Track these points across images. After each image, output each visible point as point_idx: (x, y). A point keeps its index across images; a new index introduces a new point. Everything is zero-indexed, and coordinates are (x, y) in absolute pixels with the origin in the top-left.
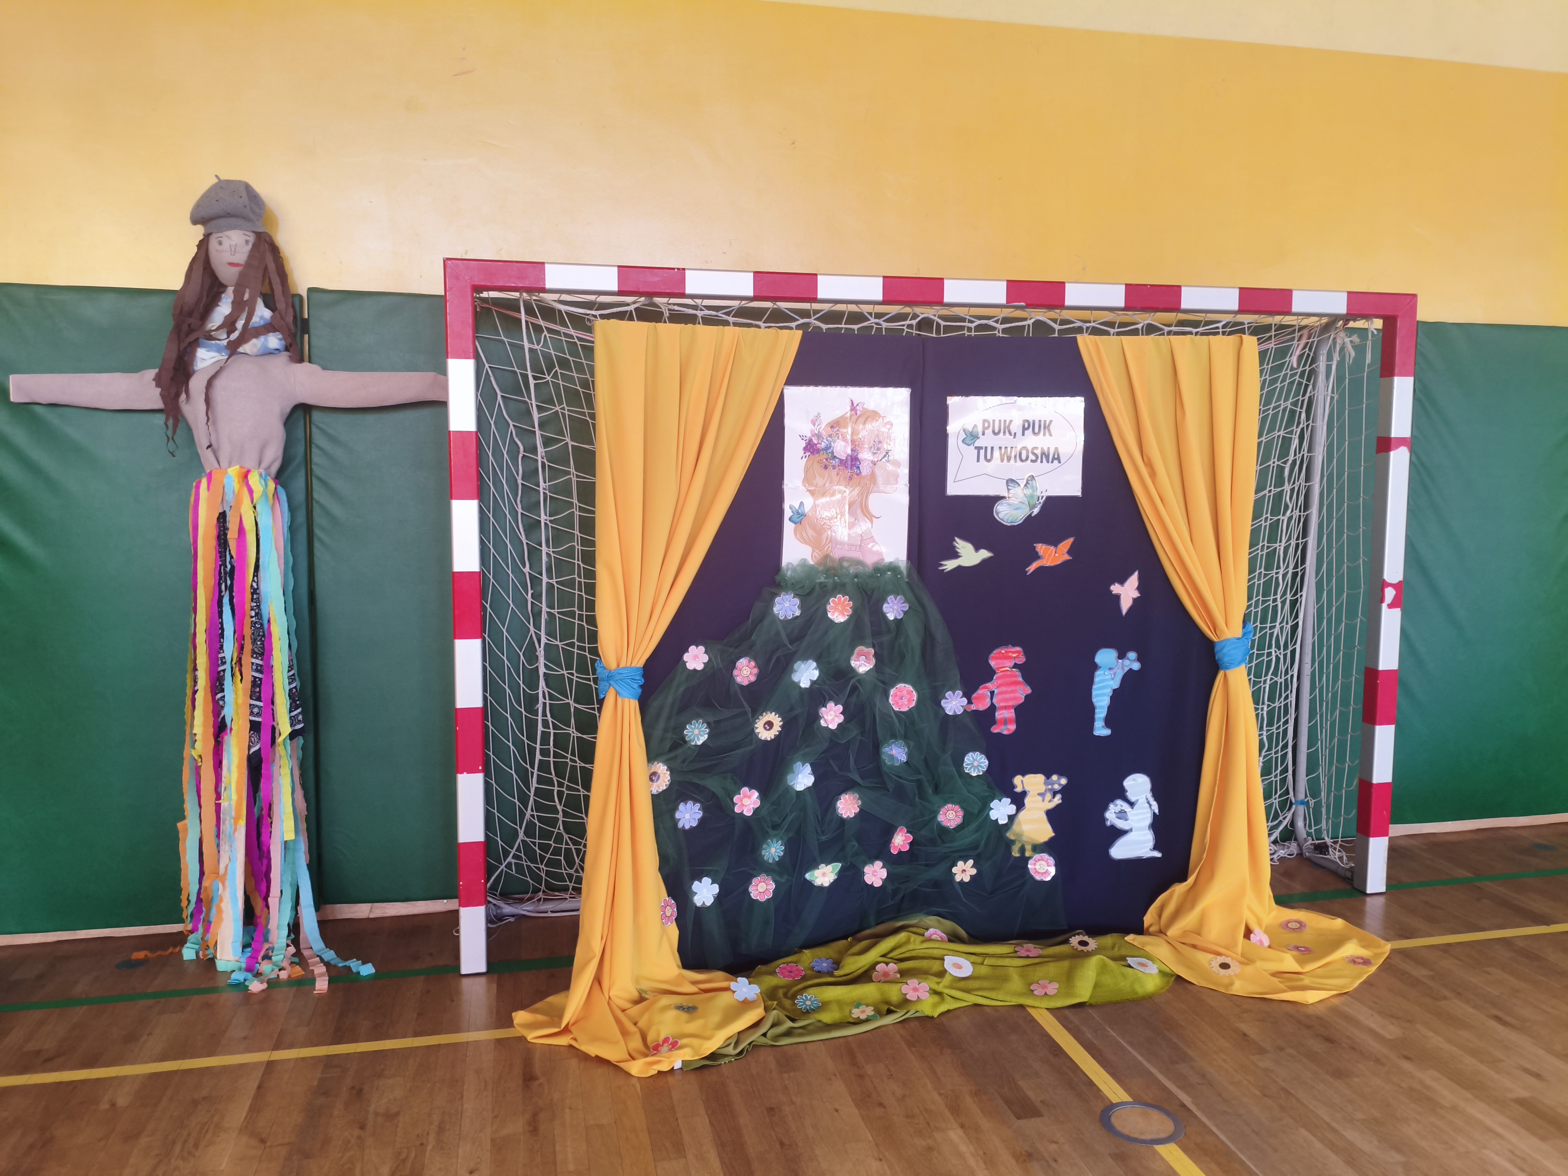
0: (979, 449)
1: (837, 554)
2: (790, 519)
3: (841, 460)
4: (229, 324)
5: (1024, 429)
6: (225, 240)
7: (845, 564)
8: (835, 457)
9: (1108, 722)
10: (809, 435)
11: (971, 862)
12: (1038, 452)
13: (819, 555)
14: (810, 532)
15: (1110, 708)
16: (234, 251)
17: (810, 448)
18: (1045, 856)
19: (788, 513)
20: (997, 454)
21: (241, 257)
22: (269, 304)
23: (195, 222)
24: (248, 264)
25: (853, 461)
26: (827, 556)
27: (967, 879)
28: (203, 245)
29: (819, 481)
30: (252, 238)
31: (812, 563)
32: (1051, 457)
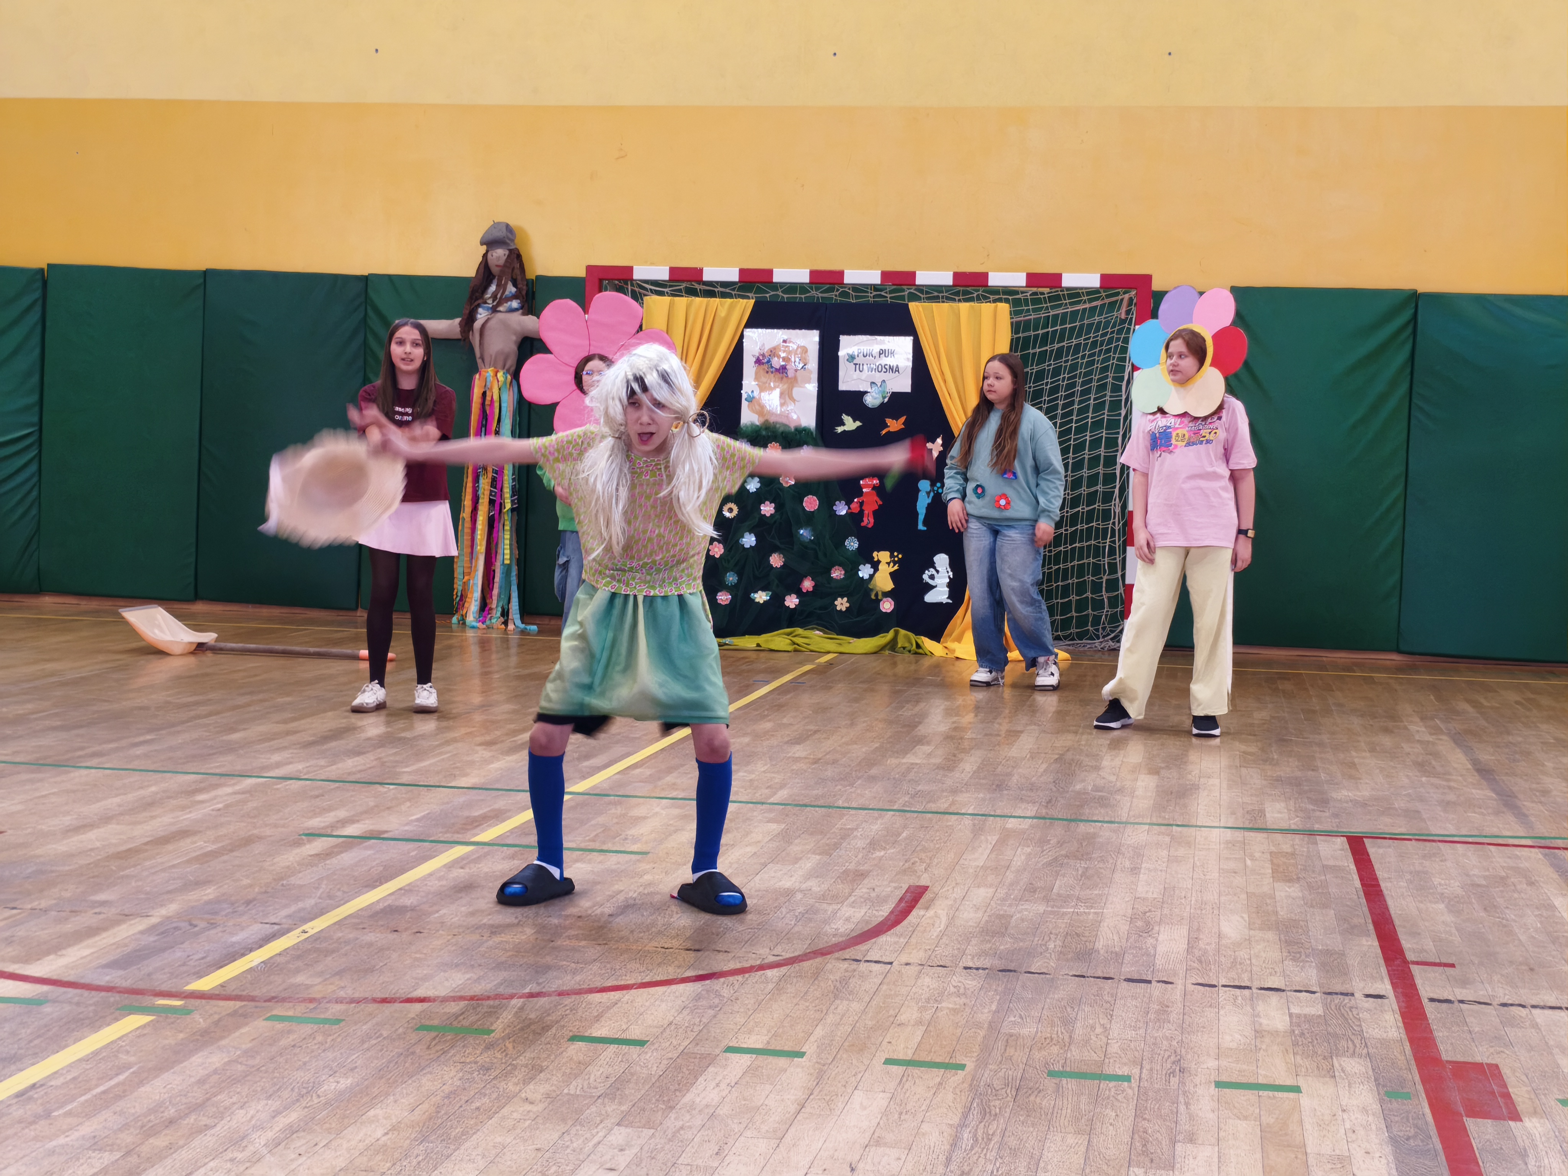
0: (856, 364)
1: (772, 419)
2: (746, 399)
3: (776, 369)
4: (494, 296)
5: (880, 354)
6: (494, 254)
7: (778, 426)
8: (772, 367)
9: (925, 524)
10: (757, 355)
11: (845, 599)
12: (887, 367)
13: (762, 420)
14: (757, 407)
15: (926, 514)
16: (498, 258)
17: (758, 361)
18: (890, 599)
19: (744, 396)
20: (865, 367)
21: (502, 262)
22: (515, 285)
23: (482, 244)
24: (505, 266)
25: (783, 369)
26: (767, 421)
27: (844, 609)
28: (485, 256)
29: (764, 379)
30: (507, 253)
31: (758, 423)
32: (895, 370)
